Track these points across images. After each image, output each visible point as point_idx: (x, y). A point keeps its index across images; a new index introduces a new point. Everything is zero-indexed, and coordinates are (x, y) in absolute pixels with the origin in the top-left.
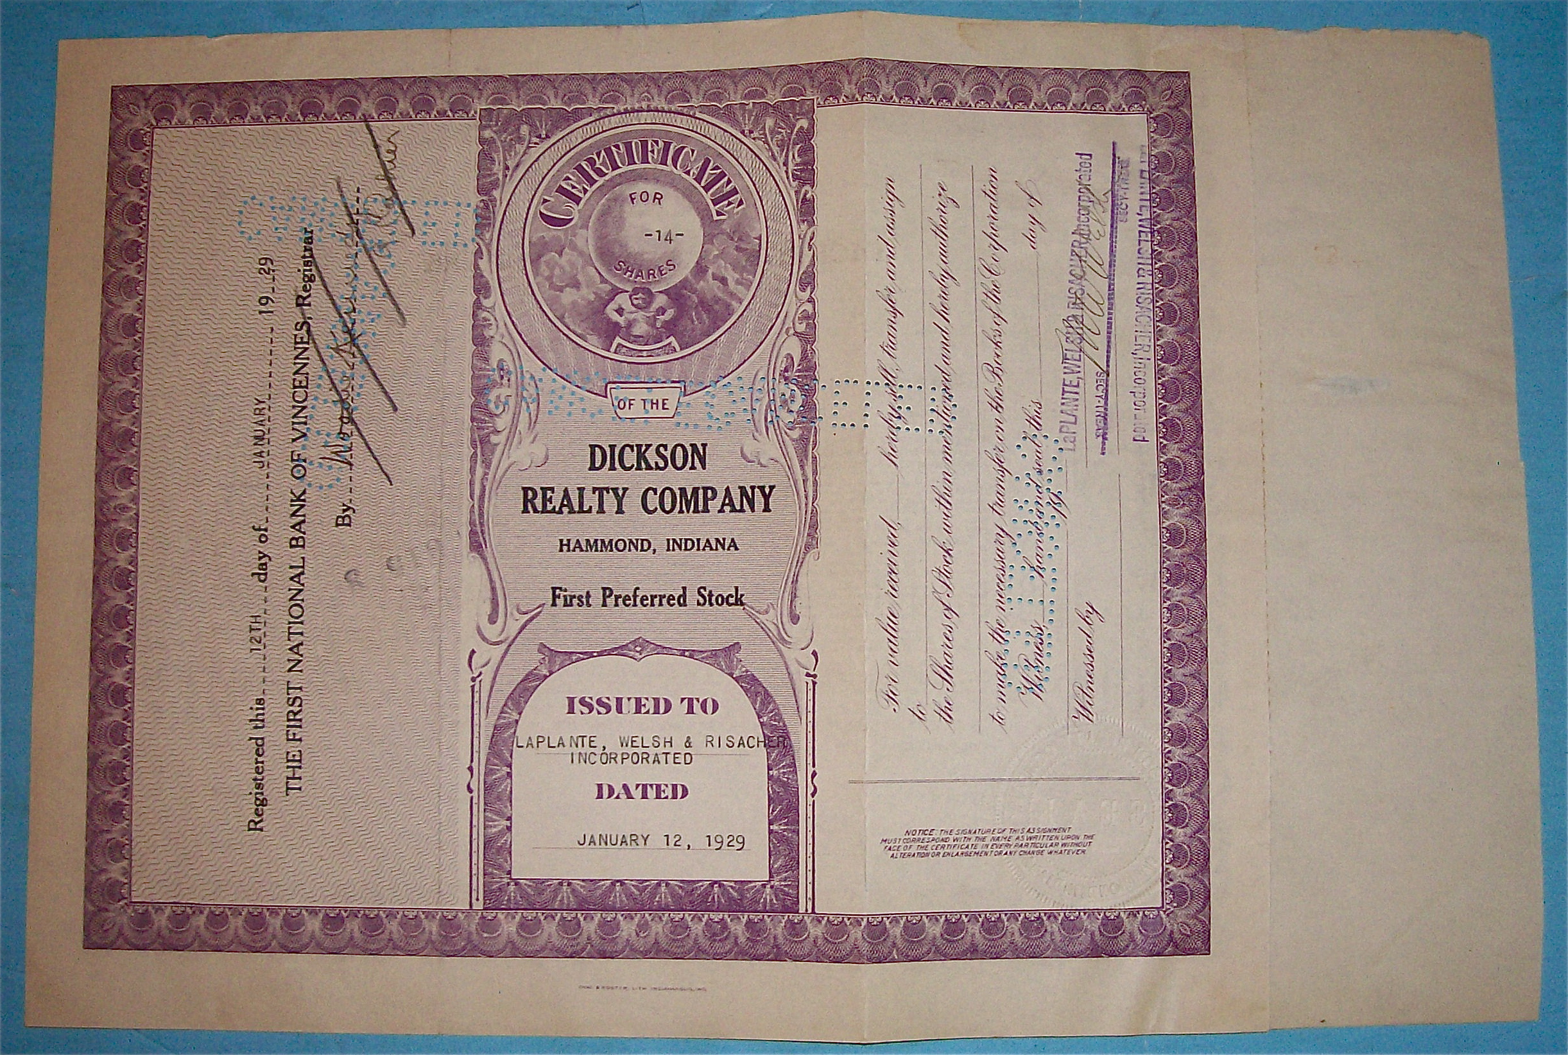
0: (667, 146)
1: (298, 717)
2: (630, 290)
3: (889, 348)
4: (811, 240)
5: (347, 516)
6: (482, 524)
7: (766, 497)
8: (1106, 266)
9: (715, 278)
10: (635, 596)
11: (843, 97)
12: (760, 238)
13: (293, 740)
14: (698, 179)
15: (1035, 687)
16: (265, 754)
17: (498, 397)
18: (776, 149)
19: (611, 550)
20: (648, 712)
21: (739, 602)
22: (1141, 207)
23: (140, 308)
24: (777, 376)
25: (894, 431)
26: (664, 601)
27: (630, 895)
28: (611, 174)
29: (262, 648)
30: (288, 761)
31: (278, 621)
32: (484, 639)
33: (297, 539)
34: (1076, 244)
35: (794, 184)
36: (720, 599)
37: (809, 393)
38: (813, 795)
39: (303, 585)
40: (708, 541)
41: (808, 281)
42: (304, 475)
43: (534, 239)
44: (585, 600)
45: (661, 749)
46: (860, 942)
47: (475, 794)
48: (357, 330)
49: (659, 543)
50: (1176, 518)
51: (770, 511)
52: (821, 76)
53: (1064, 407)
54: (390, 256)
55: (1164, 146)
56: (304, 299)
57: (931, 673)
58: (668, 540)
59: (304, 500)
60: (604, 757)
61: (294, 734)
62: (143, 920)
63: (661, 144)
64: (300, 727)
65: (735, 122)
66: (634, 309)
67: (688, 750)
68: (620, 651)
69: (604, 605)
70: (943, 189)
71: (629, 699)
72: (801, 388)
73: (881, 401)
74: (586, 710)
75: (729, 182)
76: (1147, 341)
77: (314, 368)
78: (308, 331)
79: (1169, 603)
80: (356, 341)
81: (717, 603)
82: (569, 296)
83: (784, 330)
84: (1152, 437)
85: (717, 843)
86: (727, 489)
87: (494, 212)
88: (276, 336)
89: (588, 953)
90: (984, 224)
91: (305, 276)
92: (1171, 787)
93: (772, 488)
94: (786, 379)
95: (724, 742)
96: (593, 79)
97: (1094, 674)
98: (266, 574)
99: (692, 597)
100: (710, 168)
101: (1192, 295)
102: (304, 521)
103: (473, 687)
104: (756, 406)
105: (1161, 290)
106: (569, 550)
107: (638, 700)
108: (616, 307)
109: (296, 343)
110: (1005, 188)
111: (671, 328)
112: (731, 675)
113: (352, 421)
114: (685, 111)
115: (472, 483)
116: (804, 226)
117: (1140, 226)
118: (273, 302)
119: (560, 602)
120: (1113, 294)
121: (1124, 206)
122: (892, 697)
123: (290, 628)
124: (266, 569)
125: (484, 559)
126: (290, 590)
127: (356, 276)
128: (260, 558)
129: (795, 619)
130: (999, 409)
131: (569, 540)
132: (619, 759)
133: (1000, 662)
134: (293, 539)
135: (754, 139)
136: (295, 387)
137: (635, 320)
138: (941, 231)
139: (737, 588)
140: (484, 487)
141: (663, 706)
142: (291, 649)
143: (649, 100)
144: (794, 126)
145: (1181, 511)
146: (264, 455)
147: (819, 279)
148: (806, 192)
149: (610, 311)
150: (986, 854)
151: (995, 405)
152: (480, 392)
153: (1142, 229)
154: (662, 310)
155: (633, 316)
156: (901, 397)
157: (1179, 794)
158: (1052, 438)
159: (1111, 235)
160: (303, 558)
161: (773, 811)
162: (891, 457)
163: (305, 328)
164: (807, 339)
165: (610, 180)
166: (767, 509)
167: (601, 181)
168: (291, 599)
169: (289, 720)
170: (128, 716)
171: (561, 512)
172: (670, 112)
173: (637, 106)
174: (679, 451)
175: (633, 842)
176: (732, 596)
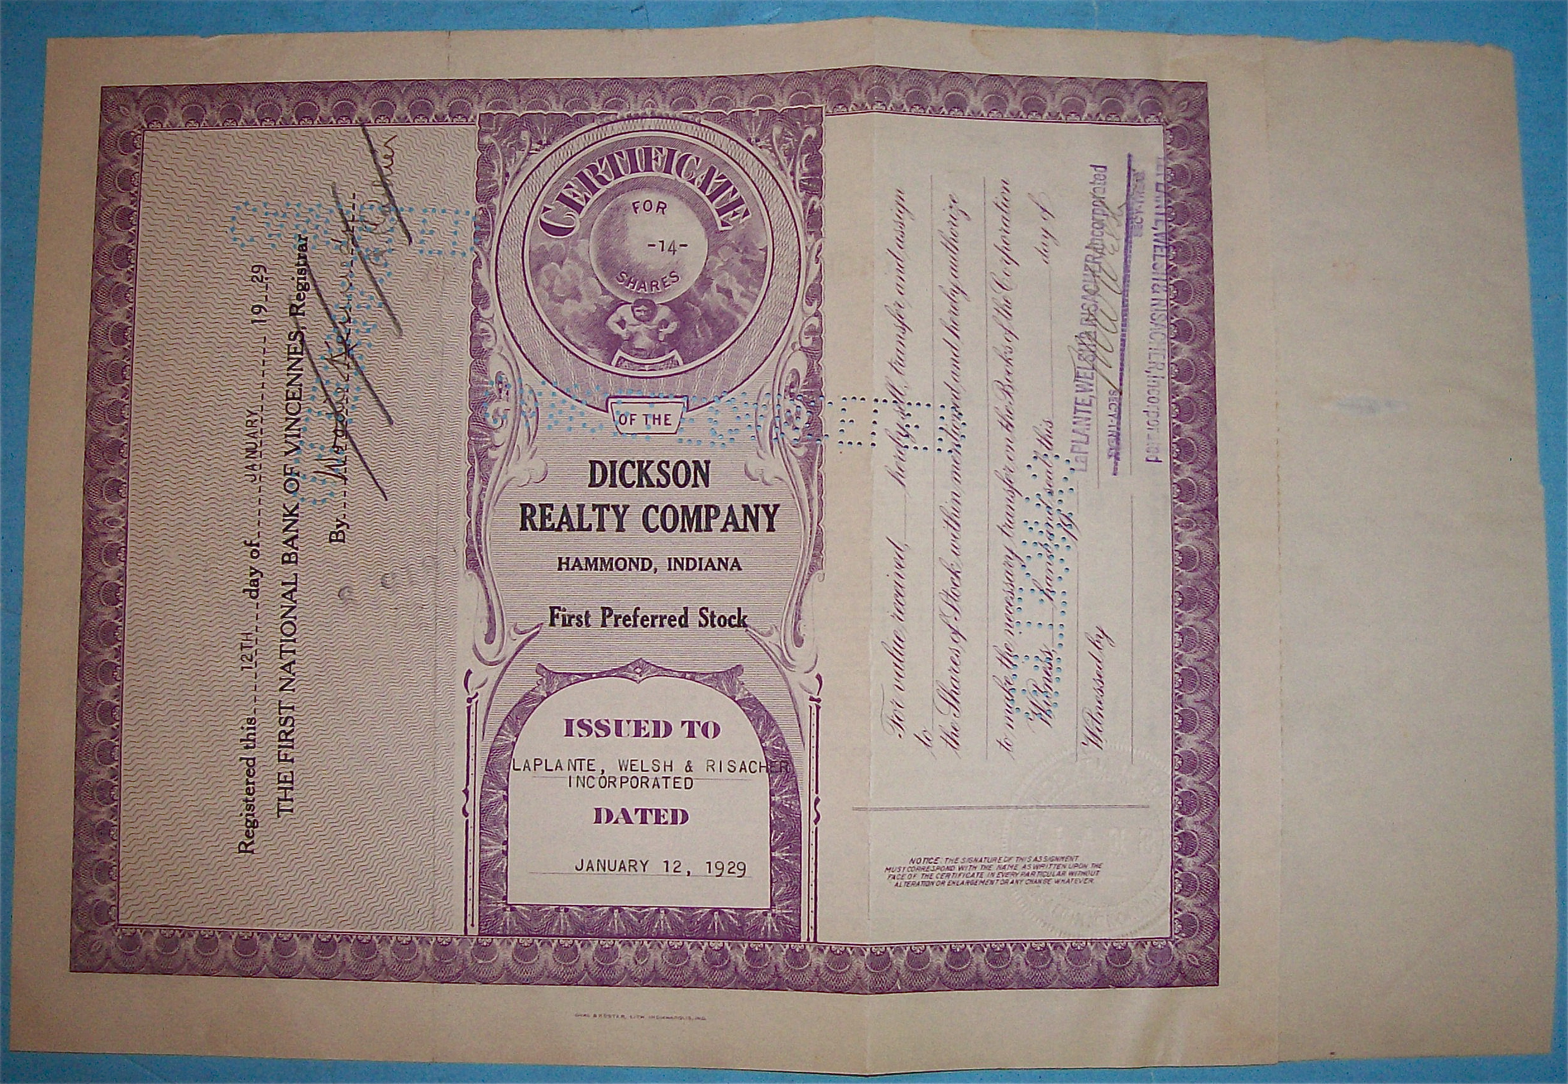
0: (672, 153)
1: (289, 737)
2: (632, 302)
3: (898, 365)
4: (818, 252)
5: (342, 531)
6: (479, 543)
7: (771, 517)
8: (1120, 281)
9: (719, 290)
10: (635, 616)
11: (852, 106)
12: (765, 249)
13: (285, 760)
14: (703, 188)
15: (1043, 713)
16: (256, 775)
17: (496, 411)
18: (783, 158)
19: (611, 569)
20: (647, 735)
21: (742, 623)
22: (1157, 221)
23: (130, 315)
24: (782, 393)
25: (901, 449)
26: (665, 621)
27: (628, 922)
28: (613, 182)
29: (254, 666)
30: (280, 782)
31: (271, 637)
32: (480, 659)
33: (289, 555)
34: (1090, 258)
35: (802, 194)
36: (722, 620)
37: (814, 410)
38: (816, 822)
39: (295, 602)
40: (710, 560)
41: (815, 294)
42: (298, 489)
43: (533, 249)
44: (583, 620)
45: (661, 773)
46: (862, 973)
47: (470, 818)
48: (352, 341)
49: (660, 563)
50: (1189, 540)
51: (774, 530)
52: (830, 83)
53: (1075, 427)
54: (386, 265)
55: (1180, 158)
56: (298, 308)
57: (938, 699)
59: (297, 515)
60: (603, 781)
61: (286, 755)
62: (131, 943)
63: (665, 152)
64: (292, 747)
65: (741, 131)
66: (636, 321)
67: (689, 775)
68: (619, 672)
69: (604, 625)
70: (954, 202)
71: (628, 722)
72: (807, 403)
73: (889, 418)
74: (584, 733)
75: (735, 191)
76: (1162, 359)
77: (308, 378)
78: (302, 341)
79: (1180, 627)
80: (351, 352)
81: (720, 625)
82: (569, 308)
83: (790, 345)
84: (1165, 457)
85: (720, 869)
86: (731, 508)
87: (493, 221)
88: (269, 345)
89: (584, 981)
90: (996, 238)
91: (299, 284)
92: (1180, 816)
93: (776, 506)
94: (791, 395)
95: (725, 767)
96: (596, 84)
97: (1104, 700)
98: (257, 591)
99: (694, 618)
100: (714, 177)
101: (1207, 312)
102: (296, 537)
103: (469, 708)
104: (761, 423)
105: (1176, 307)
106: (567, 569)
107: (638, 723)
108: (618, 319)
109: (289, 353)
110: (1017, 200)
111: (674, 341)
112: (733, 698)
113: (346, 434)
114: (690, 117)
115: (469, 499)
116: (811, 238)
117: (1155, 240)
118: (266, 311)
119: (559, 622)
120: (1127, 310)
121: (1139, 221)
122: (897, 722)
123: (281, 646)
124: (257, 586)
125: (481, 577)
126: (282, 607)
127: (351, 284)
128: (251, 574)
129: (799, 642)
130: (1010, 428)
131: (568, 559)
132: (618, 783)
133: (1008, 687)
134: (286, 554)
135: (761, 147)
136: (288, 399)
137: (636, 333)
138: (952, 245)
139: (739, 609)
140: (481, 503)
141: (663, 729)
142: (283, 668)
143: (653, 107)
144: (802, 135)
145: (1195, 533)
146: (255, 467)
147: (826, 292)
148: (814, 202)
149: (612, 323)
150: (992, 882)
151: (1005, 423)
152: (477, 406)
153: (1157, 244)
154: (665, 323)
155: (635, 328)
156: (909, 414)
157: (1189, 823)
158: (1063, 458)
159: (1126, 249)
160: (296, 575)
161: (775, 837)
162: (898, 476)
163: (298, 338)
164: (814, 354)
165: (613, 188)
166: (771, 528)
167: (603, 189)
168: (283, 616)
169: (280, 740)
170: (116, 734)
171: (559, 529)
172: (676, 119)
173: (640, 112)
174: (682, 468)
175: (632, 868)
176: (735, 618)
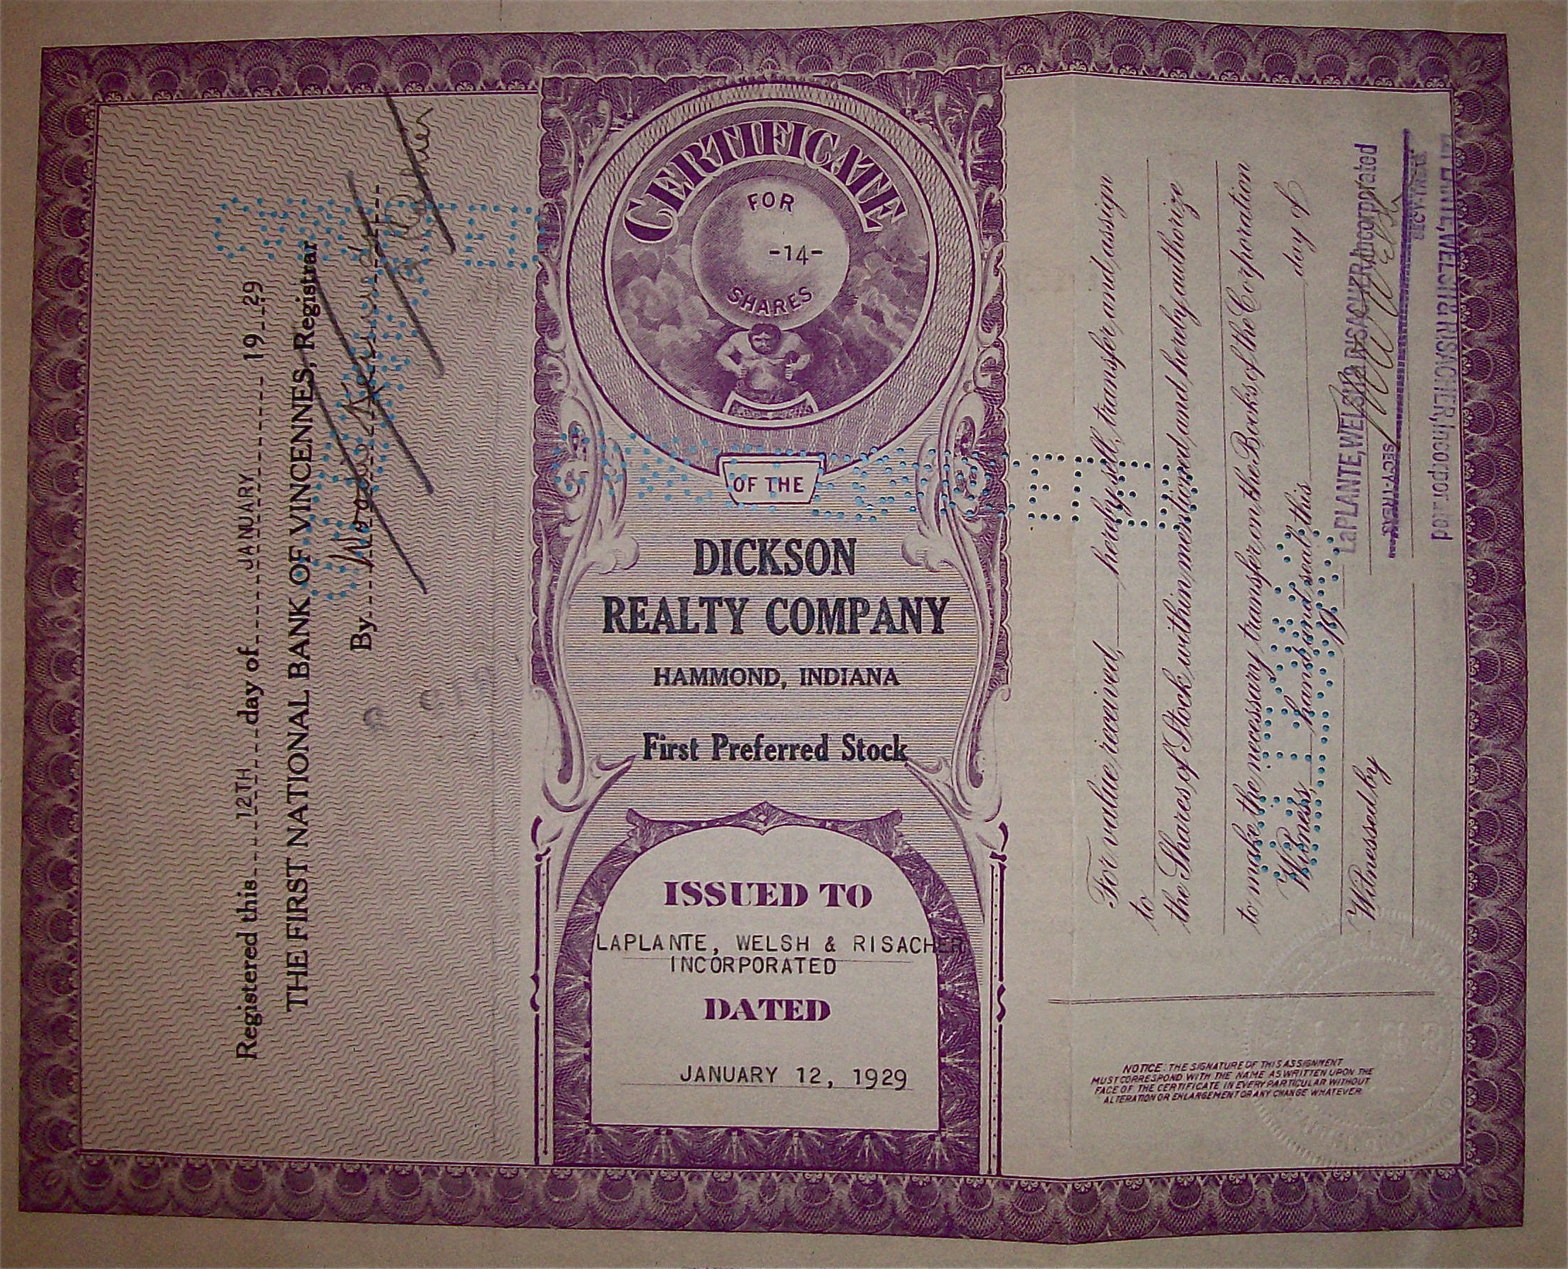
0: (799, 130)
1: (302, 906)
2: (749, 327)
3: (1107, 411)
4: (999, 260)
5: (366, 634)
6: (549, 648)
7: (937, 614)
8: (1396, 299)
9: (866, 311)
10: (758, 745)
11: (1042, 65)
12: (927, 259)
13: (296, 936)
14: (842, 176)
15: (1299, 873)
16: (259, 956)
17: (570, 475)
18: (948, 135)
19: (725, 684)
20: (775, 903)
21: (900, 755)
22: (1442, 218)
23: (84, 350)
24: (952, 449)
25: (1114, 526)
26: (798, 753)
27: (751, 1148)
28: (722, 169)
29: (252, 812)
30: (290, 965)
31: (275, 776)
32: (553, 803)
33: (298, 666)
34: (1356, 269)
35: (974, 184)
36: (873, 751)
37: (996, 471)
38: (1000, 1018)
39: (307, 728)
40: (857, 671)
41: (994, 316)
42: (308, 579)
43: (617, 258)
44: (689, 751)
45: (793, 954)
46: (1063, 1217)
47: (541, 1012)
48: (378, 381)
49: (790, 675)
50: (1488, 643)
51: (942, 632)
52: (1010, 36)
53: (1339, 493)
54: (421, 281)
55: (1473, 136)
56: (305, 338)
57: (1160, 855)
58: (803, 670)
59: (307, 614)
60: (716, 964)
61: (297, 929)
62: (98, 1174)
63: (791, 128)
64: (305, 919)
65: (892, 99)
66: (755, 354)
67: (830, 955)
68: (738, 820)
69: (716, 757)
70: (1178, 193)
71: (750, 885)
72: (984, 463)
73: (1097, 483)
74: (691, 900)
75: (885, 180)
76: (1450, 402)
77: (319, 432)
78: (311, 383)
79: (1476, 757)
80: (377, 398)
81: (870, 757)
82: (665, 336)
83: (961, 384)
84: (1456, 532)
85: (870, 1079)
86: (883, 602)
87: (563, 221)
88: (267, 388)
89: (694, 1223)
90: (1232, 241)
91: (306, 306)
92: (1475, 1005)
93: (945, 600)
94: (963, 451)
95: (878, 944)
96: (696, 39)
97: (1378, 854)
98: (256, 713)
99: (836, 749)
100: (857, 161)
101: (1510, 339)
102: (307, 642)
103: (538, 868)
104: (923, 489)
105: (1469, 333)
106: (667, 683)
107: (762, 887)
108: (731, 351)
109: (294, 398)
110: (1261, 191)
111: (805, 380)
112: (888, 854)
113: (371, 505)
114: (823, 82)
115: (535, 590)
116: (988, 243)
117: (1441, 244)
118: (263, 343)
119: (656, 754)
120: (1405, 337)
121: (1419, 218)
122: (1108, 887)
123: (289, 786)
124: (256, 707)
125: (552, 694)
126: (289, 734)
127: (375, 307)
128: (249, 692)
129: (976, 780)
130: (1255, 495)
131: (668, 670)
132: (736, 965)
133: (1252, 839)
134: (293, 665)
135: (919, 121)
136: (294, 459)
137: (755, 369)
138: (1174, 250)
139: (896, 736)
140: (551, 596)
141: (796, 895)
142: (291, 815)
143: (774, 67)
144: (974, 104)
145: (1495, 634)
146: (252, 550)
147: (1011, 315)
148: (992, 196)
149: (723, 356)
150: (1230, 1095)
151: (1248, 489)
152: (545, 466)
153: (1443, 249)
154: (794, 357)
155: (751, 364)
156: (1122, 478)
157: (1487, 1014)
158: (1324, 535)
159: (1403, 256)
160: (307, 692)
161: (945, 1038)
162: (1108, 560)
163: (306, 378)
164: (994, 397)
165: (724, 175)
166: (938, 630)
167: (709, 178)
168: (291, 747)
169: (289, 910)
170: (75, 902)
171: (656, 631)
172: (803, 84)
173: (757, 75)
174: (818, 548)
175: (755, 1078)
176: (890, 749)
